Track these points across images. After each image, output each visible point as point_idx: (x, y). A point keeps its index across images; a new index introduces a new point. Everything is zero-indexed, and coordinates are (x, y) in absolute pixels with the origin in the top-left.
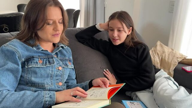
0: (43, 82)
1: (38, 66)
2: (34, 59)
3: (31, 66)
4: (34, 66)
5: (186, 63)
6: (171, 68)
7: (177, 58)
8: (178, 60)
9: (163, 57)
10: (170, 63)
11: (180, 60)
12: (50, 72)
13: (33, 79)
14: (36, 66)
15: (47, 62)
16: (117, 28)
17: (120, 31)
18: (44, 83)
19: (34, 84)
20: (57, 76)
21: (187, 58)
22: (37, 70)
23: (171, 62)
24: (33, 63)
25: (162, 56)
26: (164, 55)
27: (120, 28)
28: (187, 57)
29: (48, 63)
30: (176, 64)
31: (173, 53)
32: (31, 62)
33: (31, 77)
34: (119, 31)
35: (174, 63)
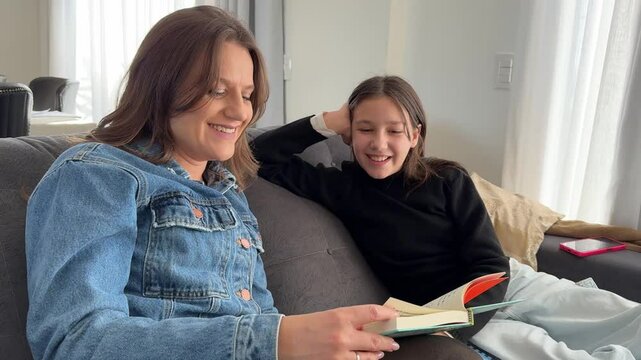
0: (202, 279)
1: (194, 226)
2: (182, 200)
3: (173, 224)
4: (183, 224)
5: (565, 231)
6: (529, 250)
7: (540, 218)
8: (542, 226)
9: (500, 218)
10: (524, 234)
11: (548, 225)
12: (223, 250)
13: (175, 269)
14: (188, 226)
15: (213, 216)
16: (387, 123)
17: (394, 132)
18: (207, 285)
19: (174, 286)
20: (236, 267)
21: (564, 219)
22: (188, 238)
23: (526, 229)
24: (178, 214)
25: (496, 213)
26: (500, 212)
27: (395, 123)
28: (564, 216)
29: (215, 221)
30: (539, 234)
31: (524, 203)
32: (174, 211)
33: (169, 260)
34: (392, 132)
35: (534, 234)
